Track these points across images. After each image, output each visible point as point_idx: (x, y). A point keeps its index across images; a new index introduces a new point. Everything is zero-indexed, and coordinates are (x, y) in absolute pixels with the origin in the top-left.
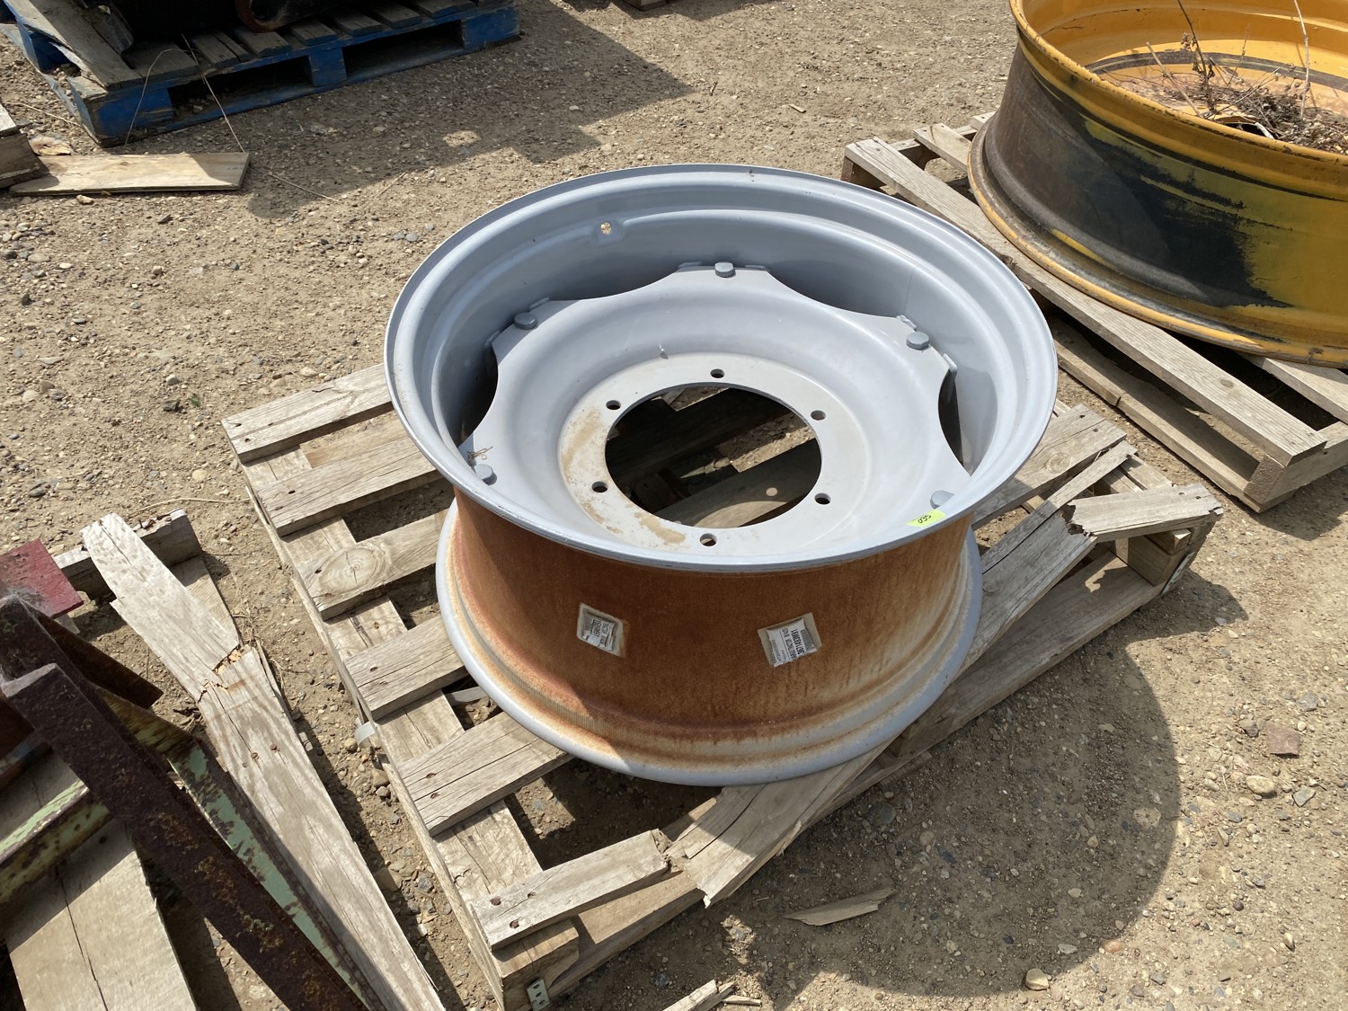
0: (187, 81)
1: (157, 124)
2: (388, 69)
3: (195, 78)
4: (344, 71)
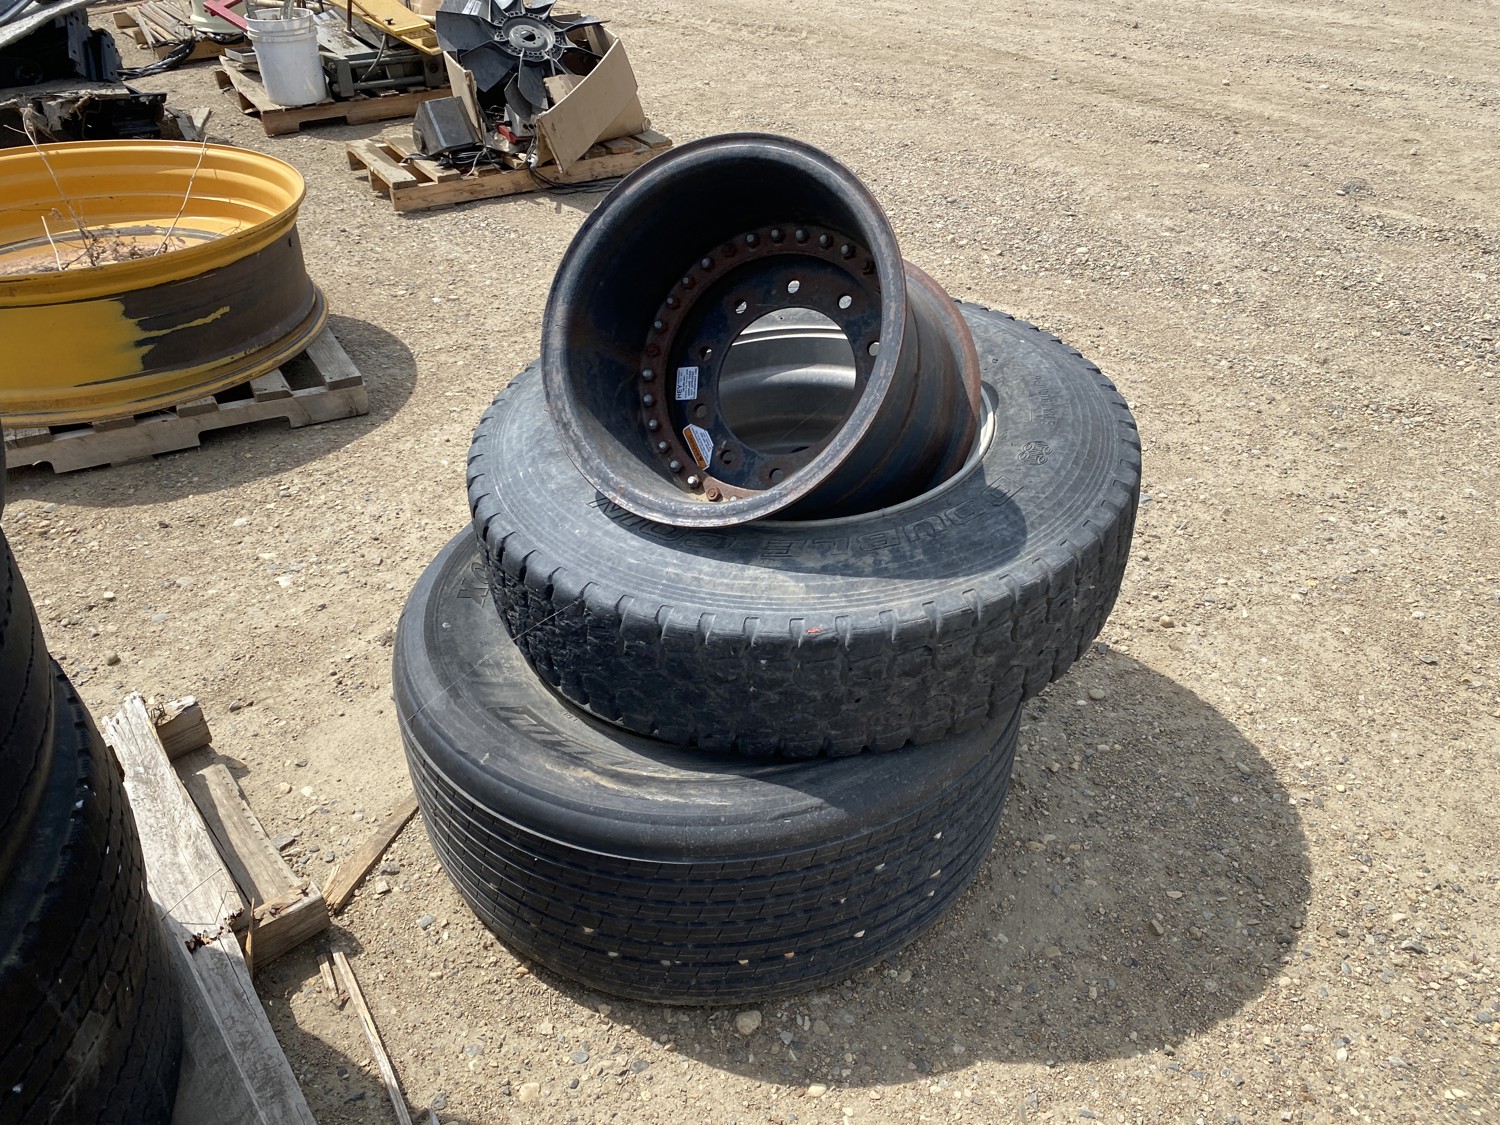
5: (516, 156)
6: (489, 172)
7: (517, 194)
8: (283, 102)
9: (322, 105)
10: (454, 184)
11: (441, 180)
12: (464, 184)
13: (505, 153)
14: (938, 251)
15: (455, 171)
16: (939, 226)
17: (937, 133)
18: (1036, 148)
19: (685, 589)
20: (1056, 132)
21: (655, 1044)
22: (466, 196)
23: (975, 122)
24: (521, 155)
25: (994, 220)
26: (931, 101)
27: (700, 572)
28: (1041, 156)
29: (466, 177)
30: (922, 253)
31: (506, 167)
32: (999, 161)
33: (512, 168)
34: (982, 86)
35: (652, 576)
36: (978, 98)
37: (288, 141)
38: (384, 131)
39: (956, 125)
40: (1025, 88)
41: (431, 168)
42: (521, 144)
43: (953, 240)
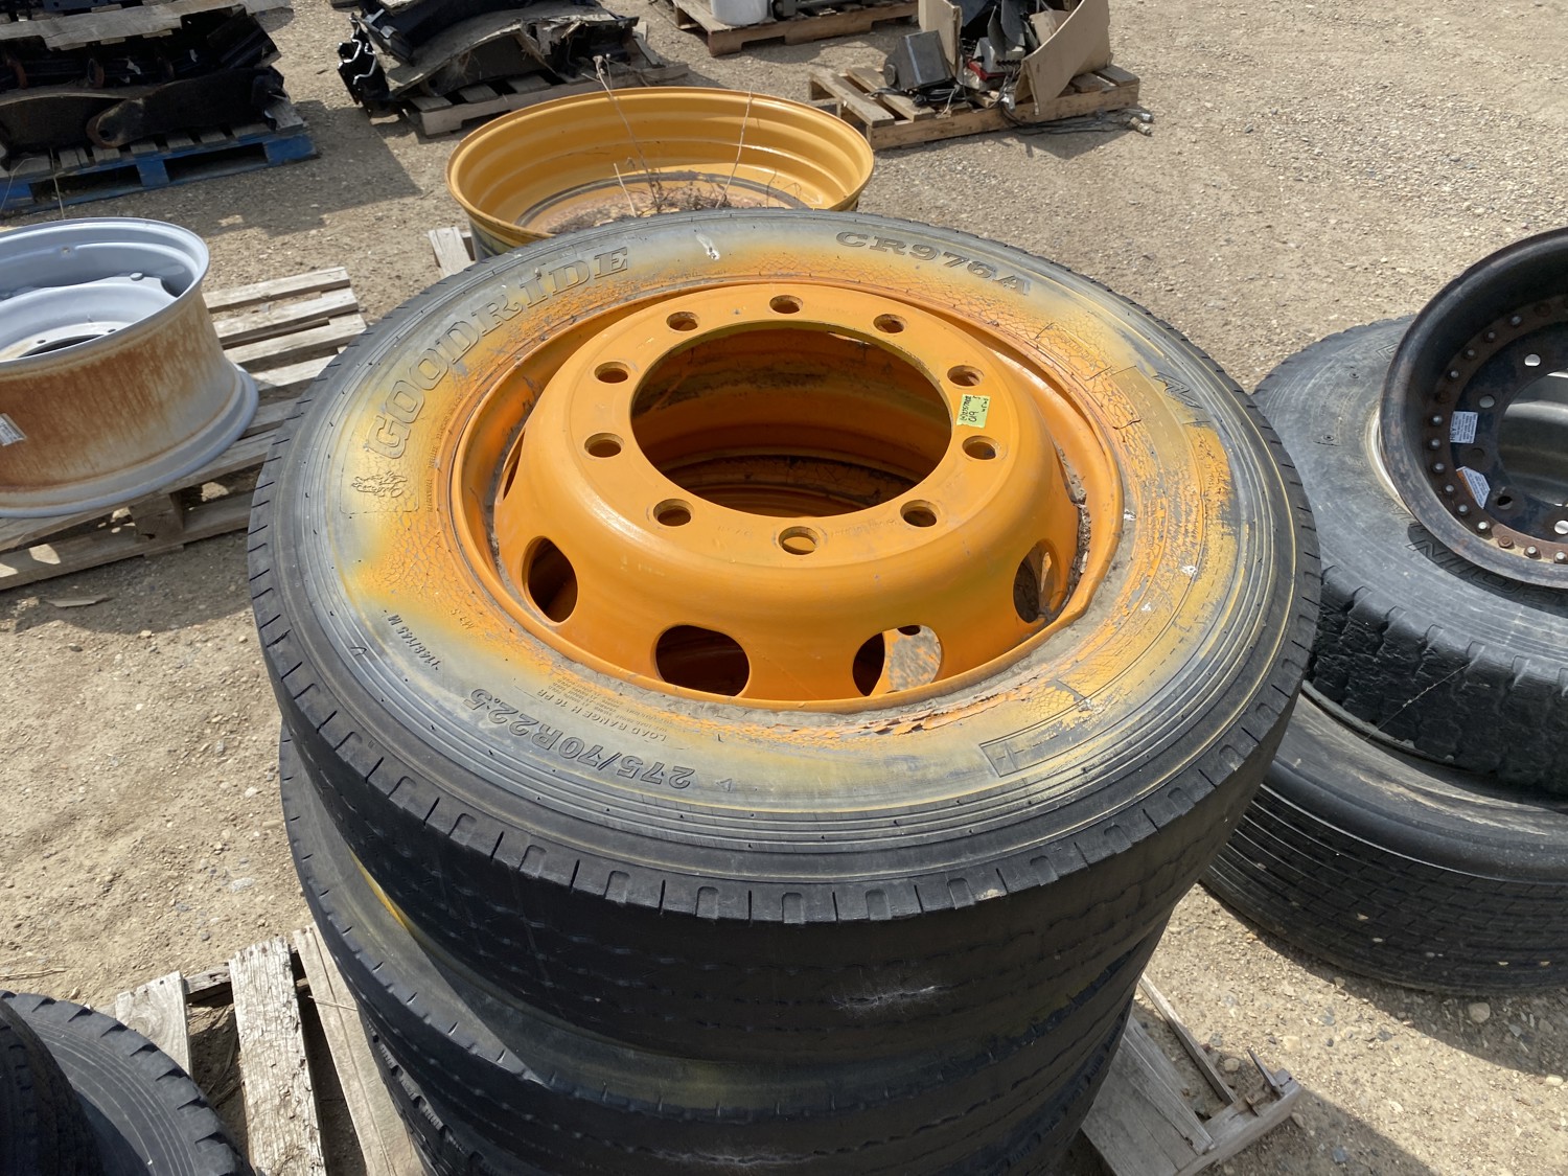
0: (44, 179)
1: (24, 207)
2: (205, 176)
3: (49, 178)
4: (166, 176)
5: (987, 95)
6: (962, 111)
7: (984, 133)
8: (728, 21)
9: (765, 25)
10: (927, 123)
11: (917, 118)
12: (937, 123)
13: (975, 90)
14: (1454, 220)
15: (929, 110)
16: (1447, 189)
17: (1417, 72)
18: (1537, 94)
19: (1536, 642)
20: (1555, 75)
21: (1392, 1019)
22: (936, 135)
23: (1458, 59)
24: (993, 93)
25: (1510, 185)
26: (1399, 29)
27: (1551, 628)
28: (1544, 105)
29: (938, 116)
30: (1436, 221)
31: (977, 105)
32: (1498, 111)
33: (981, 107)
34: (1455, 13)
35: (1500, 626)
36: (1455, 27)
37: (733, 62)
38: (823, 53)
39: (1435, 63)
40: (1507, 16)
41: (903, 104)
42: (993, 81)
43: (1468, 209)
